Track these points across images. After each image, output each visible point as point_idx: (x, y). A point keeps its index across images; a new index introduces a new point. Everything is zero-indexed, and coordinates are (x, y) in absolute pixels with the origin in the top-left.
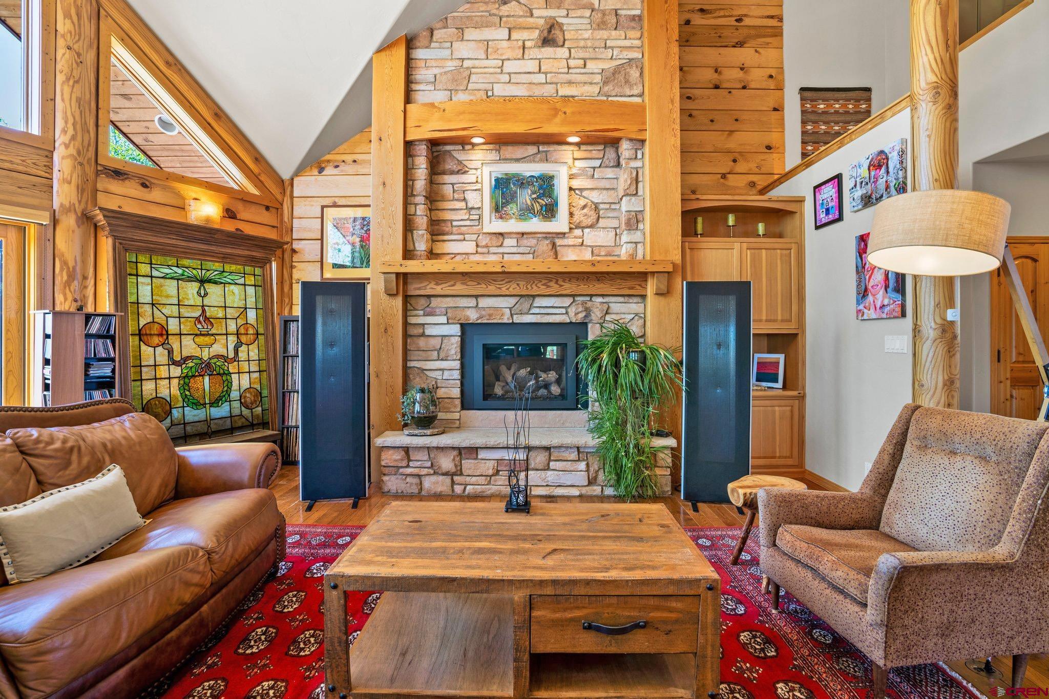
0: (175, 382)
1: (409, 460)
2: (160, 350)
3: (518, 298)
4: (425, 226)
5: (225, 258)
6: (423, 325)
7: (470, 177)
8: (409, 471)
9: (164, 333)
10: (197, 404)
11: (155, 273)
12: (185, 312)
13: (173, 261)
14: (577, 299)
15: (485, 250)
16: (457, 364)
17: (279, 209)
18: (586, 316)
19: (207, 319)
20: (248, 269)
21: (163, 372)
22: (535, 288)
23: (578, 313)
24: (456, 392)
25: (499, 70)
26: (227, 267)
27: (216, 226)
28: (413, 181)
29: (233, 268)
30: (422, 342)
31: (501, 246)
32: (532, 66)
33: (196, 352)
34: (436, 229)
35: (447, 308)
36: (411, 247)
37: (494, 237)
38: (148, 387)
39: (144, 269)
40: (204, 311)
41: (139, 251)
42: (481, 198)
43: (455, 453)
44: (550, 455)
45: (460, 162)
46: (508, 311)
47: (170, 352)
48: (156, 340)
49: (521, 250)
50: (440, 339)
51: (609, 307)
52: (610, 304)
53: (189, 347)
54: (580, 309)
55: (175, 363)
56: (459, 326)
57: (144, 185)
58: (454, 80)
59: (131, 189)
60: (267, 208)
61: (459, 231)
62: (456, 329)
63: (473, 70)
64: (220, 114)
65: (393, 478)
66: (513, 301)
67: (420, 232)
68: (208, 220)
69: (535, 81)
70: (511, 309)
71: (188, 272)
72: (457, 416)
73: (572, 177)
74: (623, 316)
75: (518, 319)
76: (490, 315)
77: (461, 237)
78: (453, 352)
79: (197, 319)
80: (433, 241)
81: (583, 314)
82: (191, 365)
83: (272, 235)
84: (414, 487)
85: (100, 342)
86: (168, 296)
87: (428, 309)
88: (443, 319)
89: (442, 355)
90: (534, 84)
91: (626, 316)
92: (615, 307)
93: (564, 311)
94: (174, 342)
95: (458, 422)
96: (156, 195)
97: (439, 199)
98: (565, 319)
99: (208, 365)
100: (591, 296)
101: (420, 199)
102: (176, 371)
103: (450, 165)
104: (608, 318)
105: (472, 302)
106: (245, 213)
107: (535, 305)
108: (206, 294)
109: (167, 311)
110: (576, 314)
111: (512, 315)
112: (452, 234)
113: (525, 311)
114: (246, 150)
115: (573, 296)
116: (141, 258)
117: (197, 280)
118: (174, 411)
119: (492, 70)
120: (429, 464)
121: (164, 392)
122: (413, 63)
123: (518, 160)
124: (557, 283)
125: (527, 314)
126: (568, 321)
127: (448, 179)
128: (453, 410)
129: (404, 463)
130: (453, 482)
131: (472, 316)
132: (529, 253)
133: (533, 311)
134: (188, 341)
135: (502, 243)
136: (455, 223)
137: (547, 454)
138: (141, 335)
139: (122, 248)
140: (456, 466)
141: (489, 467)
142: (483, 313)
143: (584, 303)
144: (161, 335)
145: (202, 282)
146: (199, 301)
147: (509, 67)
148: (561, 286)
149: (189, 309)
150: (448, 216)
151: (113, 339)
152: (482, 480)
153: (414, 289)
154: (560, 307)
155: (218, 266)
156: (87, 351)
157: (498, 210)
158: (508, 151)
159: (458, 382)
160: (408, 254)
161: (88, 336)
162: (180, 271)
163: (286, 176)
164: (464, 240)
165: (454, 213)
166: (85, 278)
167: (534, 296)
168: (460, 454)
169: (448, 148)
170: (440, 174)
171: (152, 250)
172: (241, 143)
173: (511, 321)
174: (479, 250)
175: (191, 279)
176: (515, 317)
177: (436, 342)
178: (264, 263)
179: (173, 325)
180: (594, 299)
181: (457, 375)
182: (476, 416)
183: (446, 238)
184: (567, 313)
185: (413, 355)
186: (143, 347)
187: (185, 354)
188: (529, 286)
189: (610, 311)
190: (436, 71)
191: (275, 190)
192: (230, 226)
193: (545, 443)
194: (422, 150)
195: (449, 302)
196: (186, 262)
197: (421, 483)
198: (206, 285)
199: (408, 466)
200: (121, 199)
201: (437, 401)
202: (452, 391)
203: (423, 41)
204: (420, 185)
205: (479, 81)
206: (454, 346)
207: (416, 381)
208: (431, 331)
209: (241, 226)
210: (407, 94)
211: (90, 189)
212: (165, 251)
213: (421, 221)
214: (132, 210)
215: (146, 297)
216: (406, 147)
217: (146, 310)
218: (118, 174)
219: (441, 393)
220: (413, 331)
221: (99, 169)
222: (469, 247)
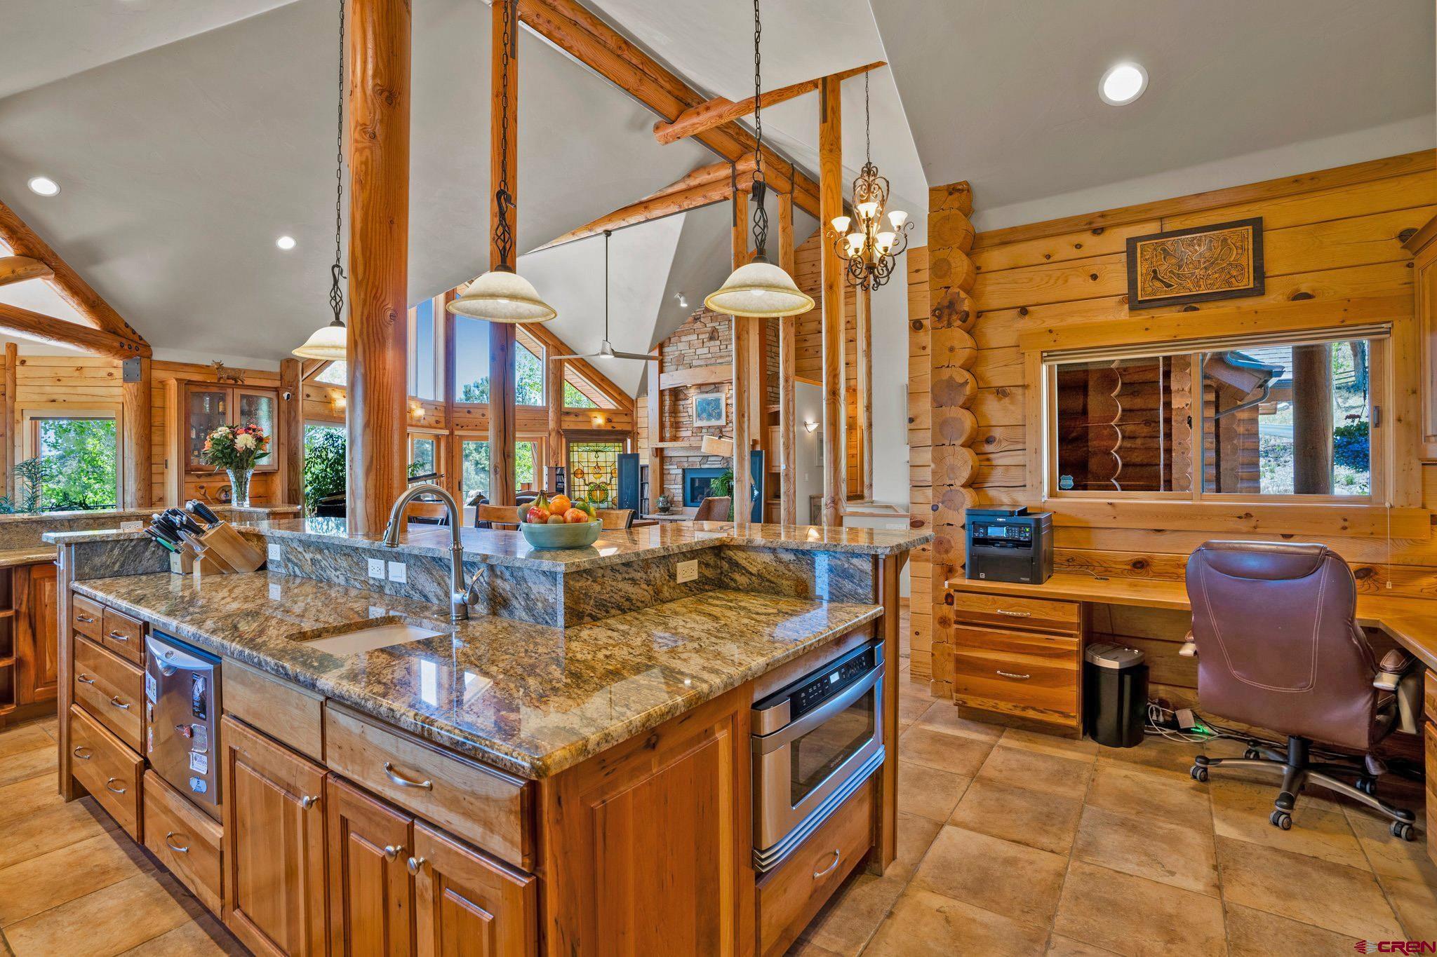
0: (586, 492)
2: (581, 479)
3: (702, 457)
4: (668, 427)
5: (606, 441)
6: (669, 469)
7: (689, 402)
9: (583, 473)
10: (594, 502)
11: (579, 450)
12: (590, 464)
13: (585, 444)
15: (695, 435)
16: (680, 486)
17: (632, 415)
18: (728, 465)
19: (599, 467)
20: (617, 444)
21: (582, 488)
24: (680, 499)
25: (694, 354)
26: (607, 444)
27: (604, 428)
28: (664, 407)
29: (609, 444)
30: (668, 477)
32: (706, 350)
33: (595, 480)
34: (677, 426)
35: (677, 462)
36: (664, 437)
37: (698, 429)
38: (577, 494)
39: (575, 449)
40: (598, 464)
41: (573, 442)
42: (692, 411)
45: (685, 397)
46: (698, 463)
47: (585, 480)
48: (580, 476)
50: (675, 475)
53: (591, 478)
54: (725, 462)
55: (586, 485)
57: (576, 416)
58: (678, 360)
59: (572, 418)
60: (626, 415)
61: (686, 427)
62: (680, 471)
63: (685, 355)
64: (603, 378)
66: (700, 458)
67: (667, 429)
68: (599, 426)
69: (708, 357)
71: (592, 448)
72: (680, 509)
73: (727, 399)
75: (703, 466)
76: (692, 465)
77: (686, 430)
78: (679, 481)
79: (595, 467)
80: (676, 433)
82: (592, 485)
83: (628, 428)
86: (584, 458)
87: (671, 463)
88: (675, 467)
89: (675, 482)
94: (586, 476)
95: (682, 511)
96: (580, 418)
97: (678, 412)
98: (720, 466)
99: (599, 486)
101: (667, 415)
102: (587, 488)
103: (682, 396)
105: (685, 459)
106: (615, 420)
107: (709, 460)
108: (599, 457)
109: (584, 464)
112: (683, 429)
114: (615, 391)
116: (575, 445)
117: (595, 451)
119: (691, 354)
122: (664, 354)
123: (707, 392)
125: (705, 464)
127: (682, 403)
128: (679, 506)
131: (686, 465)
133: (707, 463)
134: (591, 476)
135: (701, 431)
136: (684, 423)
138: (574, 474)
139: (568, 442)
142: (690, 464)
144: (581, 474)
145: (597, 451)
146: (596, 460)
147: (699, 352)
149: (592, 463)
150: (682, 420)
151: (562, 475)
153: (668, 453)
155: (603, 444)
156: (557, 479)
157: (699, 416)
158: (704, 389)
159: (682, 494)
160: (662, 439)
161: (557, 475)
162: (588, 448)
163: (634, 398)
165: (684, 419)
166: (558, 454)
169: (681, 391)
170: (679, 401)
171: (578, 441)
172: (613, 389)
173: (700, 467)
174: (693, 435)
175: (593, 451)
176: (701, 465)
177: (673, 477)
178: (623, 441)
179: (586, 470)
181: (680, 491)
182: (688, 509)
183: (681, 431)
185: (666, 482)
186: (575, 478)
187: (590, 481)
190: (671, 357)
191: (629, 406)
192: (609, 428)
194: (667, 393)
195: (678, 459)
196: (592, 444)
198: (599, 453)
200: (569, 424)
201: (672, 502)
202: (679, 498)
203: (667, 344)
204: (667, 408)
205: (687, 360)
206: (679, 478)
207: (666, 494)
208: (672, 472)
209: (614, 425)
210: (661, 371)
211: (559, 421)
212: (583, 441)
213: (668, 424)
214: (573, 427)
215: (576, 460)
216: (662, 393)
217: (576, 464)
218: (567, 413)
219: (675, 499)
220: (665, 472)
221: (562, 413)
222: (689, 433)
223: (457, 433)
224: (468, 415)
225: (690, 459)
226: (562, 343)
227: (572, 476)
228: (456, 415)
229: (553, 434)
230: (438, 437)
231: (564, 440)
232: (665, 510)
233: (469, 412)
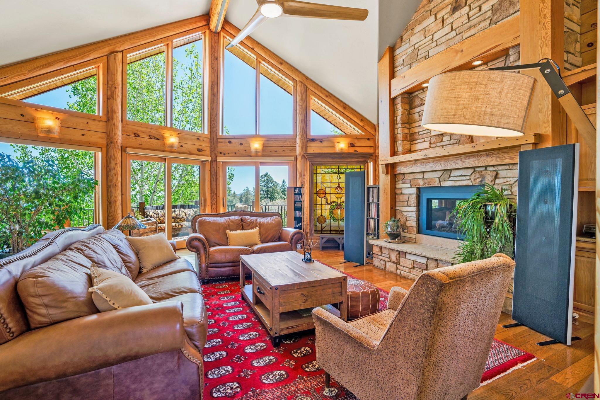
0: (328, 211)
1: (382, 253)
2: (323, 199)
3: (443, 172)
4: (401, 139)
5: (348, 163)
6: (402, 188)
8: (381, 257)
9: (325, 193)
10: (335, 220)
11: (322, 172)
12: (332, 185)
13: (328, 167)
14: (477, 169)
15: (434, 145)
16: (414, 209)
17: (374, 139)
18: (481, 181)
19: (340, 188)
20: (358, 166)
21: (324, 207)
22: (449, 165)
23: (476, 179)
24: (415, 224)
25: (431, 42)
26: (349, 167)
27: (346, 152)
28: (397, 117)
29: (351, 167)
30: (401, 197)
31: (442, 141)
32: (448, 29)
33: (336, 200)
34: (411, 138)
35: (411, 180)
36: (396, 150)
37: (437, 137)
38: (319, 212)
39: (319, 171)
40: (339, 184)
41: (317, 165)
43: (397, 253)
44: (438, 263)
45: (421, 99)
46: (437, 179)
47: (327, 200)
48: (322, 196)
49: (452, 142)
50: (408, 195)
51: (497, 174)
52: (499, 172)
53: (333, 198)
54: (477, 176)
55: (328, 204)
56: (415, 189)
57: (321, 142)
58: (411, 58)
59: (317, 144)
60: (368, 139)
61: (422, 137)
62: (414, 191)
63: (420, 48)
64: (346, 107)
65: (376, 259)
66: (440, 173)
67: (400, 142)
68: (342, 149)
69: (450, 38)
70: (439, 178)
71: (334, 171)
72: (414, 236)
74: (509, 179)
75: (444, 184)
76: (429, 182)
77: (423, 140)
78: (413, 203)
79: (336, 188)
80: (411, 144)
81: (480, 179)
82: (333, 205)
83: (371, 151)
84: (383, 266)
85: (298, 196)
86: (326, 180)
87: (403, 180)
88: (409, 185)
89: (409, 204)
90: (450, 39)
91: (511, 179)
92: (502, 173)
93: (468, 178)
94: (328, 196)
95: (415, 240)
96: (325, 144)
97: (413, 122)
98: (469, 183)
99: (340, 205)
100: (486, 167)
101: (399, 126)
102: (328, 207)
103: (417, 102)
104: (497, 181)
105: (421, 176)
106: (358, 144)
107: (452, 175)
108: (340, 178)
109: (326, 185)
110: (475, 180)
111: (440, 182)
112: (419, 139)
113: (446, 179)
114: (357, 117)
115: (474, 168)
116: (318, 167)
117: (337, 173)
118: (327, 221)
119: (427, 44)
120: (388, 256)
121: (324, 214)
122: (395, 58)
124: (461, 161)
125: (448, 181)
126: (471, 184)
127: (417, 110)
128: (413, 233)
129: (380, 254)
130: (397, 268)
131: (421, 183)
132: (456, 143)
133: (451, 179)
134: (333, 196)
135: (442, 140)
136: (420, 133)
137: (436, 263)
138: (317, 194)
139: (313, 164)
140: (397, 260)
141: (409, 264)
142: (426, 181)
143: (480, 172)
144: (324, 194)
145: (339, 173)
146: (337, 181)
147: (436, 36)
148: (464, 162)
149: (334, 184)
150: (417, 130)
151: (301, 195)
152: (407, 270)
153: (400, 170)
154: (466, 176)
155: (345, 167)
156: (295, 199)
159: (415, 218)
160: (393, 153)
161: (295, 194)
162: (331, 170)
163: (375, 123)
164: (424, 141)
165: (420, 129)
166: (304, 176)
167: (451, 170)
168: (399, 254)
169: (416, 93)
170: (414, 108)
171: (321, 164)
172: (355, 115)
173: (439, 185)
174: (432, 146)
175: (334, 173)
176: (442, 182)
177: (406, 197)
178: (365, 163)
179: (328, 191)
180: (488, 168)
181: (414, 214)
182: (423, 238)
183: (416, 142)
184: (470, 179)
185: (398, 204)
186: (318, 198)
187: (332, 201)
188: (446, 165)
189: (499, 176)
190: (404, 57)
191: (371, 130)
192: (352, 151)
193: (437, 257)
194: (399, 100)
195: (411, 176)
196: (333, 167)
197: (386, 265)
198: (340, 175)
199: (381, 255)
200: (314, 148)
201: (404, 227)
202: (412, 223)
203: (398, 45)
204: (399, 118)
205: (422, 53)
206: (413, 199)
207: (399, 217)
208: (405, 191)
209: (357, 149)
210: (392, 75)
211: (305, 147)
212: (326, 164)
213: (400, 136)
214: (317, 151)
215: (319, 180)
216: (393, 101)
217: (319, 185)
218: (313, 140)
219: (408, 223)
220: (398, 192)
221: (308, 140)
222: (426, 145)
223: (219, 159)
224: (229, 145)
225: (427, 175)
226: (307, 78)
227: (315, 196)
228: (219, 145)
229: (299, 158)
230: (203, 162)
231: (308, 163)
232: (394, 236)
233: (230, 142)
